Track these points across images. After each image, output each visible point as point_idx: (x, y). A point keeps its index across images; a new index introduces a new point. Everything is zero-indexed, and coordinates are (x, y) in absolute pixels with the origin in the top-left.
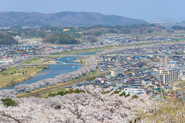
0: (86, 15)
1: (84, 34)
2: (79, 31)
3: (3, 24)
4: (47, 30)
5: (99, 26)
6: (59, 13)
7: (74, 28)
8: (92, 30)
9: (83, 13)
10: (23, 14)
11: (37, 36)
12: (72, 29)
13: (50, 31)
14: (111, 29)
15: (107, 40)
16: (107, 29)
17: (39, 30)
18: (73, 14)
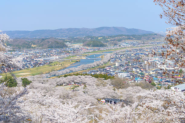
0: (116, 29)
1: (111, 41)
2: (109, 38)
3: (64, 36)
4: (88, 38)
5: (122, 35)
6: (99, 28)
7: (105, 37)
8: (116, 38)
9: (113, 27)
10: (76, 29)
11: (81, 42)
12: (104, 37)
13: (90, 39)
14: (128, 37)
15: (124, 44)
16: (126, 37)
17: (83, 38)
18: (107, 28)
